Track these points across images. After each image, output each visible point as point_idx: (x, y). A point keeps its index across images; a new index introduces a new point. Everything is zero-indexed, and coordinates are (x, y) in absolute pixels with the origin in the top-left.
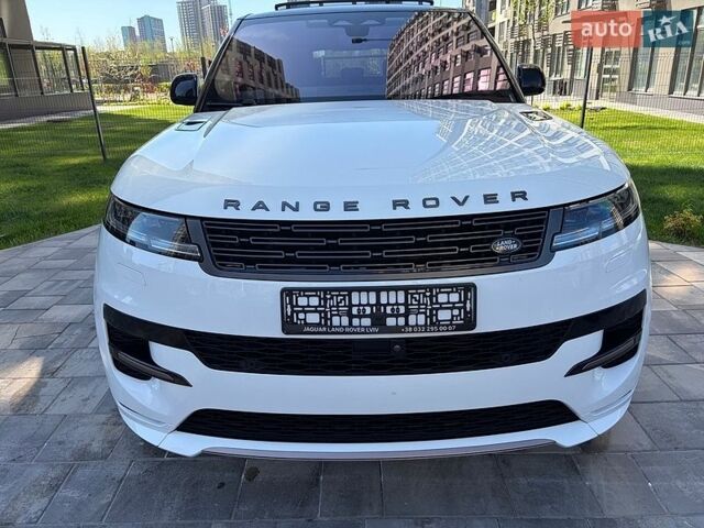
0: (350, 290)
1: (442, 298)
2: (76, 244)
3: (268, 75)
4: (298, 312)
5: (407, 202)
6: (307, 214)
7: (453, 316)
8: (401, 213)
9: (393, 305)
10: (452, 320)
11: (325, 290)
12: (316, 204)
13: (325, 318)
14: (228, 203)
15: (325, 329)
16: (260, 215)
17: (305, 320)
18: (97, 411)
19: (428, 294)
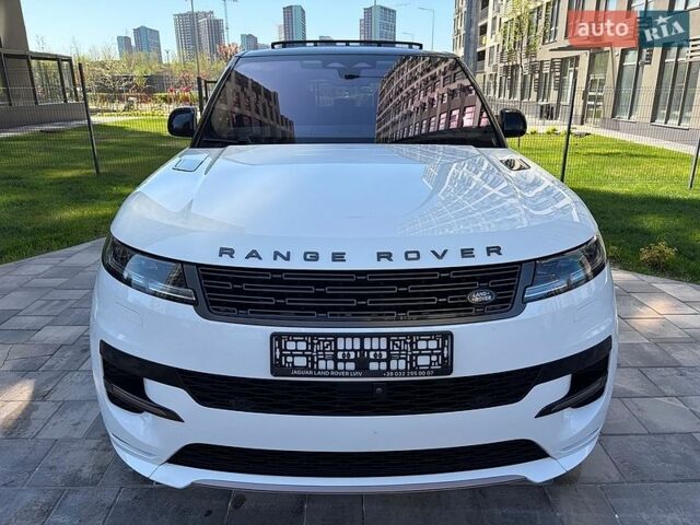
0: (336, 336)
1: (422, 345)
2: (68, 262)
3: (264, 106)
4: (286, 356)
5: (390, 254)
6: (297, 264)
7: (431, 362)
8: (384, 265)
9: (375, 350)
10: (431, 365)
11: (313, 336)
12: (306, 254)
13: (312, 362)
14: (223, 252)
15: (311, 372)
16: (253, 263)
17: (293, 363)
18: (88, 437)
19: (409, 341)
